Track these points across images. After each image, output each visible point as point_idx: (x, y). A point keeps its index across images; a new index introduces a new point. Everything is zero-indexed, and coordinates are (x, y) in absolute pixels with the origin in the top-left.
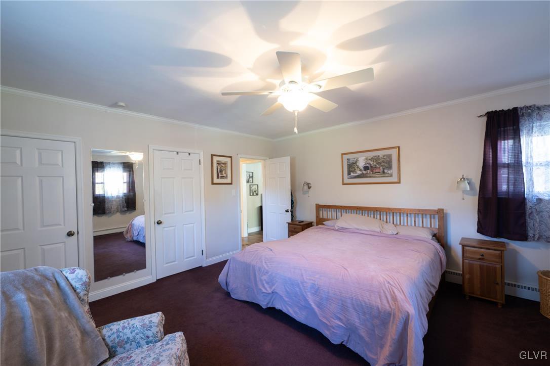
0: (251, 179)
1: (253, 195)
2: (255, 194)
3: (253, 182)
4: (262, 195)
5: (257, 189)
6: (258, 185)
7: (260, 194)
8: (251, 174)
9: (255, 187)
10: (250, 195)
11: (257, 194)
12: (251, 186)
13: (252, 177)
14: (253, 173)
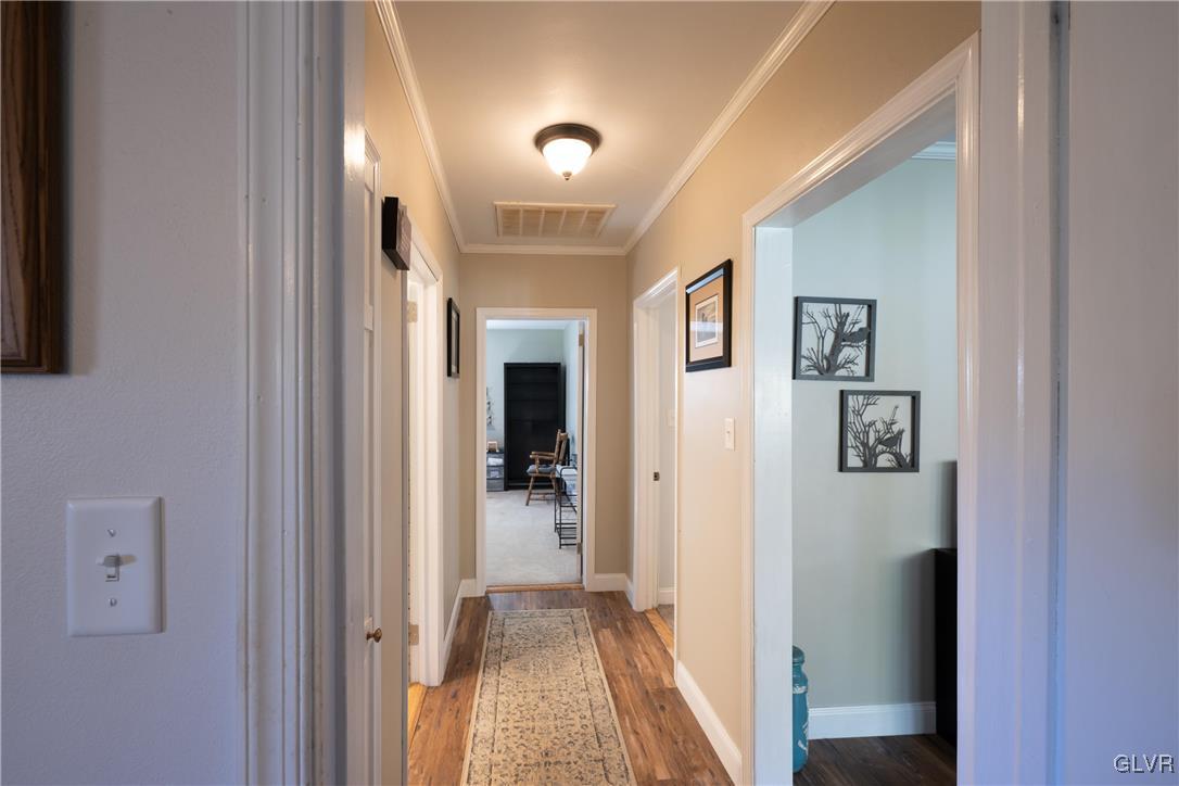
0: (854, 354)
1: (869, 466)
2: (884, 460)
3: (869, 374)
4: (951, 471)
5: (904, 423)
6: (915, 398)
7: (930, 457)
8: (858, 316)
9: (886, 413)
10: (842, 466)
11: (912, 465)
12: (851, 401)
13: (868, 335)
14: (871, 306)
